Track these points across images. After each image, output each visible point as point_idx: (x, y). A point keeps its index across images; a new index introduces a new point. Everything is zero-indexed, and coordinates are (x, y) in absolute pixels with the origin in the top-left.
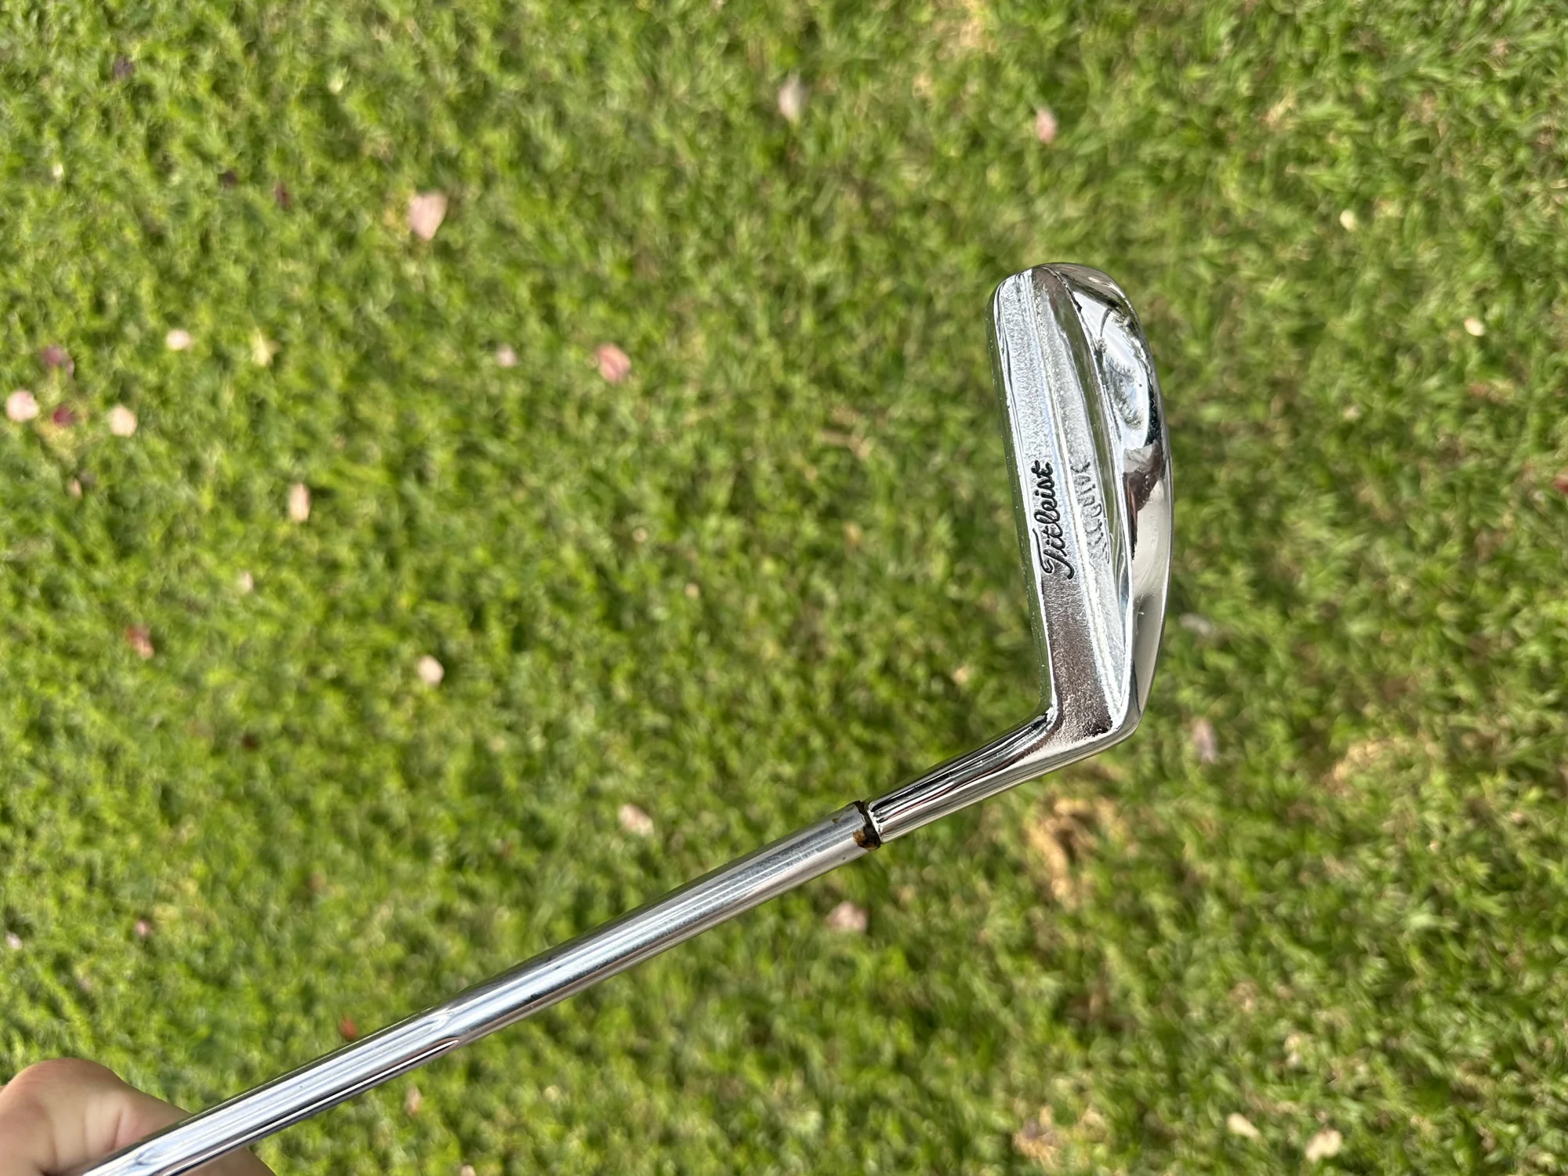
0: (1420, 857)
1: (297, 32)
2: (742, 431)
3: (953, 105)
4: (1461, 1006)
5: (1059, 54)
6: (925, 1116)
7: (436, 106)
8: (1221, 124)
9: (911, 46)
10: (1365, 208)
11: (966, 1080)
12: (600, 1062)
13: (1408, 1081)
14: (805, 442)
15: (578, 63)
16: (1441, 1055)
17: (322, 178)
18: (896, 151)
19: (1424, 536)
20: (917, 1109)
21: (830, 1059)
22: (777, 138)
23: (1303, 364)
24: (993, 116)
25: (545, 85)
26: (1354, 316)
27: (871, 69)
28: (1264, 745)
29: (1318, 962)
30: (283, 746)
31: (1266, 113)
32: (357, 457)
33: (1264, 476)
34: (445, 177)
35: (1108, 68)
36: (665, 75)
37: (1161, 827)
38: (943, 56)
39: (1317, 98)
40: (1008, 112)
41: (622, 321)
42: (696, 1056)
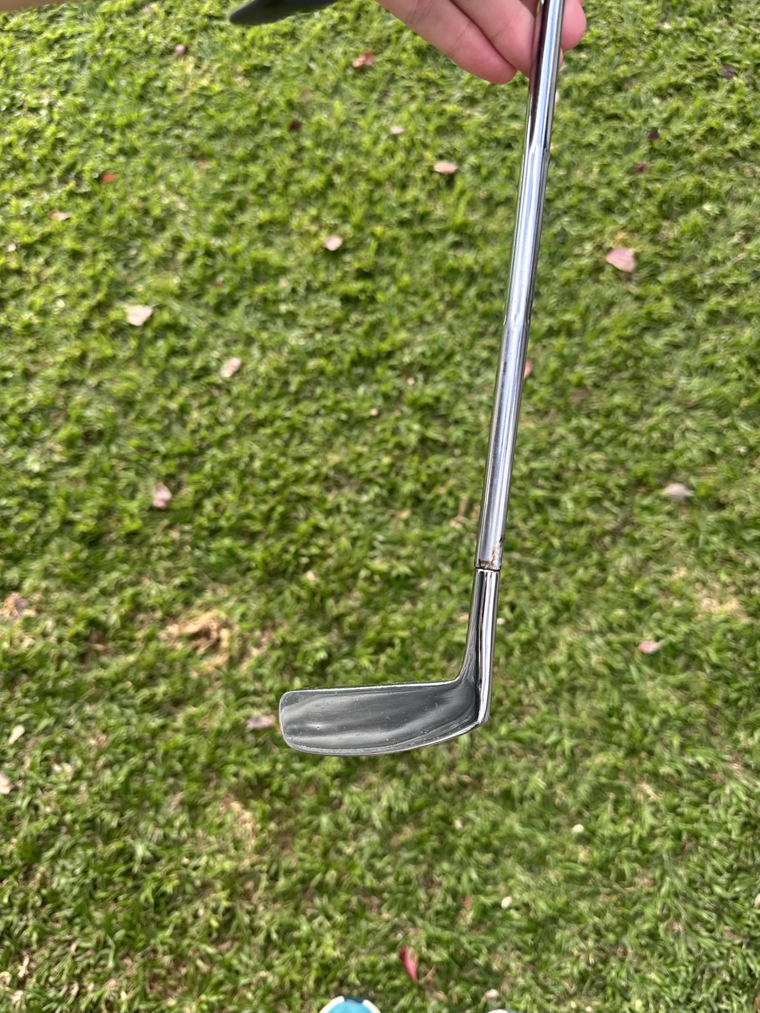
1: (743, 184)
2: (472, 450)
3: (666, 591)
5: (694, 657)
8: (643, 755)
9: (705, 567)
10: (585, 840)
11: (55, 565)
13: (39, 837)
14: (463, 488)
15: (710, 360)
16: (54, 859)
17: (649, 194)
18: (639, 553)
19: (379, 865)
20: (37, 533)
21: (74, 480)
22: (653, 481)
23: (490, 796)
24: (657, 615)
25: (698, 338)
26: (518, 829)
27: (692, 541)
29: (116, 786)
30: (292, 147)
31: (649, 782)
32: (472, 205)
34: (645, 272)
35: (683, 687)
36: (698, 413)
37: (208, 693)
38: (698, 586)
39: (654, 814)
40: (660, 626)
41: (546, 378)
42: (80, 396)
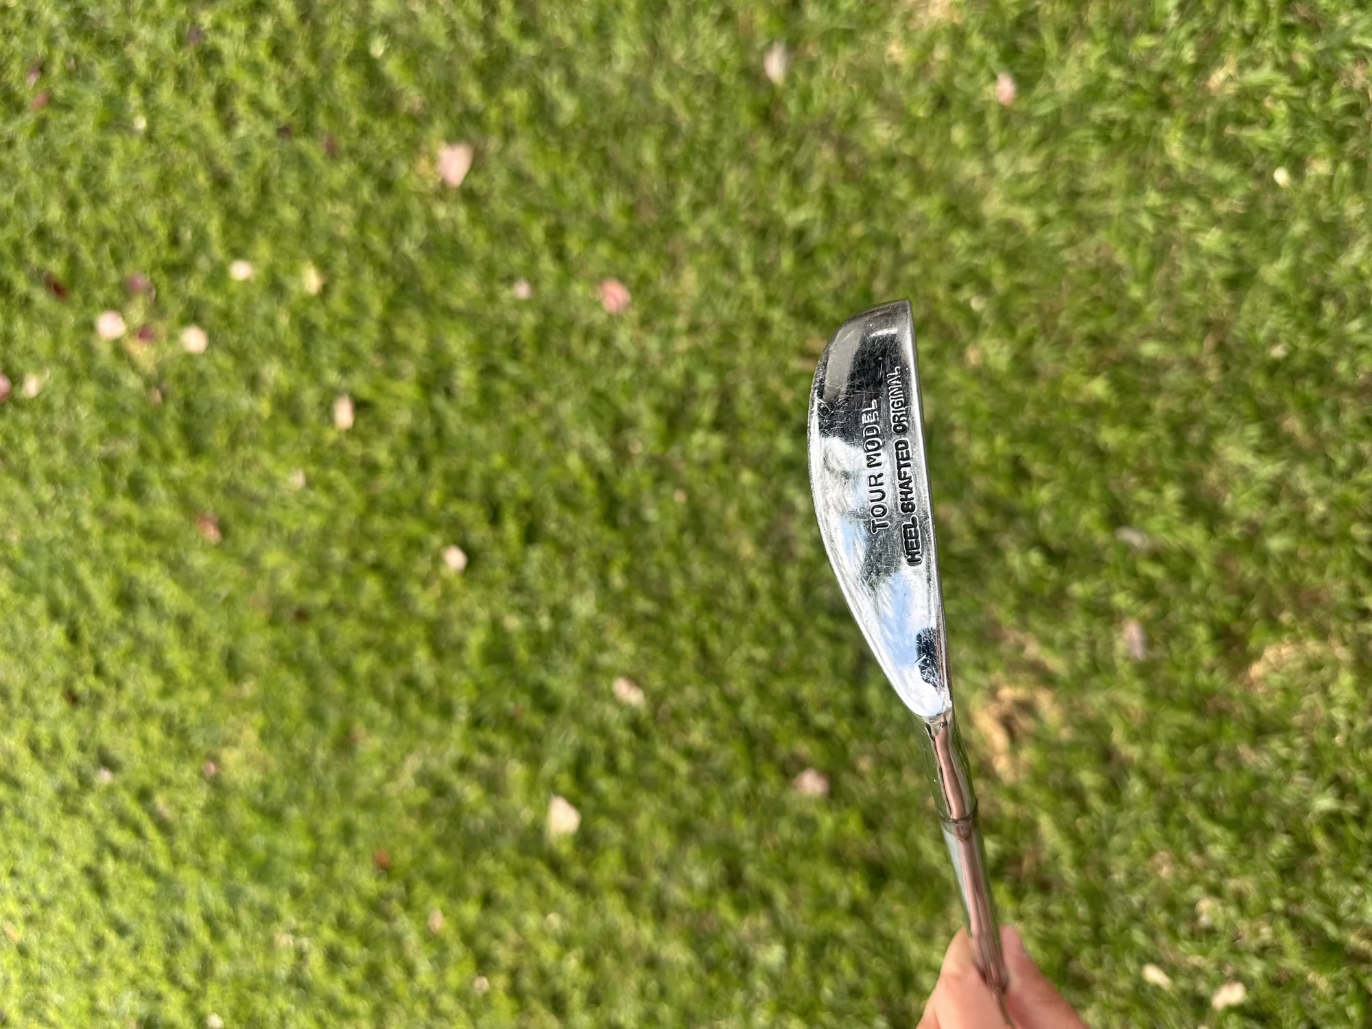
0: (1325, 748)
2: (725, 357)
3: (922, 67)
4: (1358, 880)
5: (1020, 24)
6: (876, 954)
7: (463, 69)
8: (1166, 88)
9: (885, 17)
10: (1297, 166)
11: (912, 925)
12: (594, 895)
13: (1307, 943)
14: (782, 369)
15: (588, 31)
16: (1338, 922)
17: (364, 131)
18: (869, 110)
19: (1341, 463)
20: (867, 947)
21: (794, 902)
22: (764, 98)
23: (1236, 307)
24: (958, 80)
25: (558, 50)
26: (1284, 264)
27: (848, 36)
28: (1189, 643)
29: (1230, 837)
30: (330, 621)
31: (1208, 78)
32: (393, 374)
33: (1195, 406)
34: (471, 131)
35: (1063, 36)
36: (664, 41)
37: (1091, 714)
38: (913, 26)
39: (1256, 65)
40: (971, 76)
41: (622, 261)
42: (677, 894)
